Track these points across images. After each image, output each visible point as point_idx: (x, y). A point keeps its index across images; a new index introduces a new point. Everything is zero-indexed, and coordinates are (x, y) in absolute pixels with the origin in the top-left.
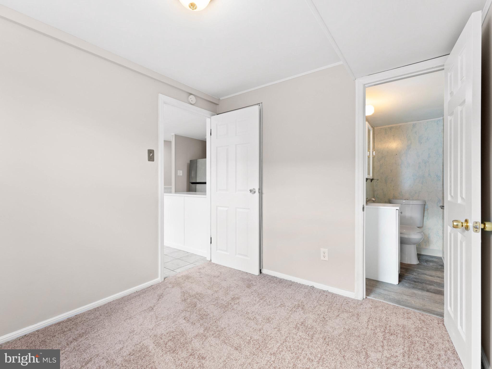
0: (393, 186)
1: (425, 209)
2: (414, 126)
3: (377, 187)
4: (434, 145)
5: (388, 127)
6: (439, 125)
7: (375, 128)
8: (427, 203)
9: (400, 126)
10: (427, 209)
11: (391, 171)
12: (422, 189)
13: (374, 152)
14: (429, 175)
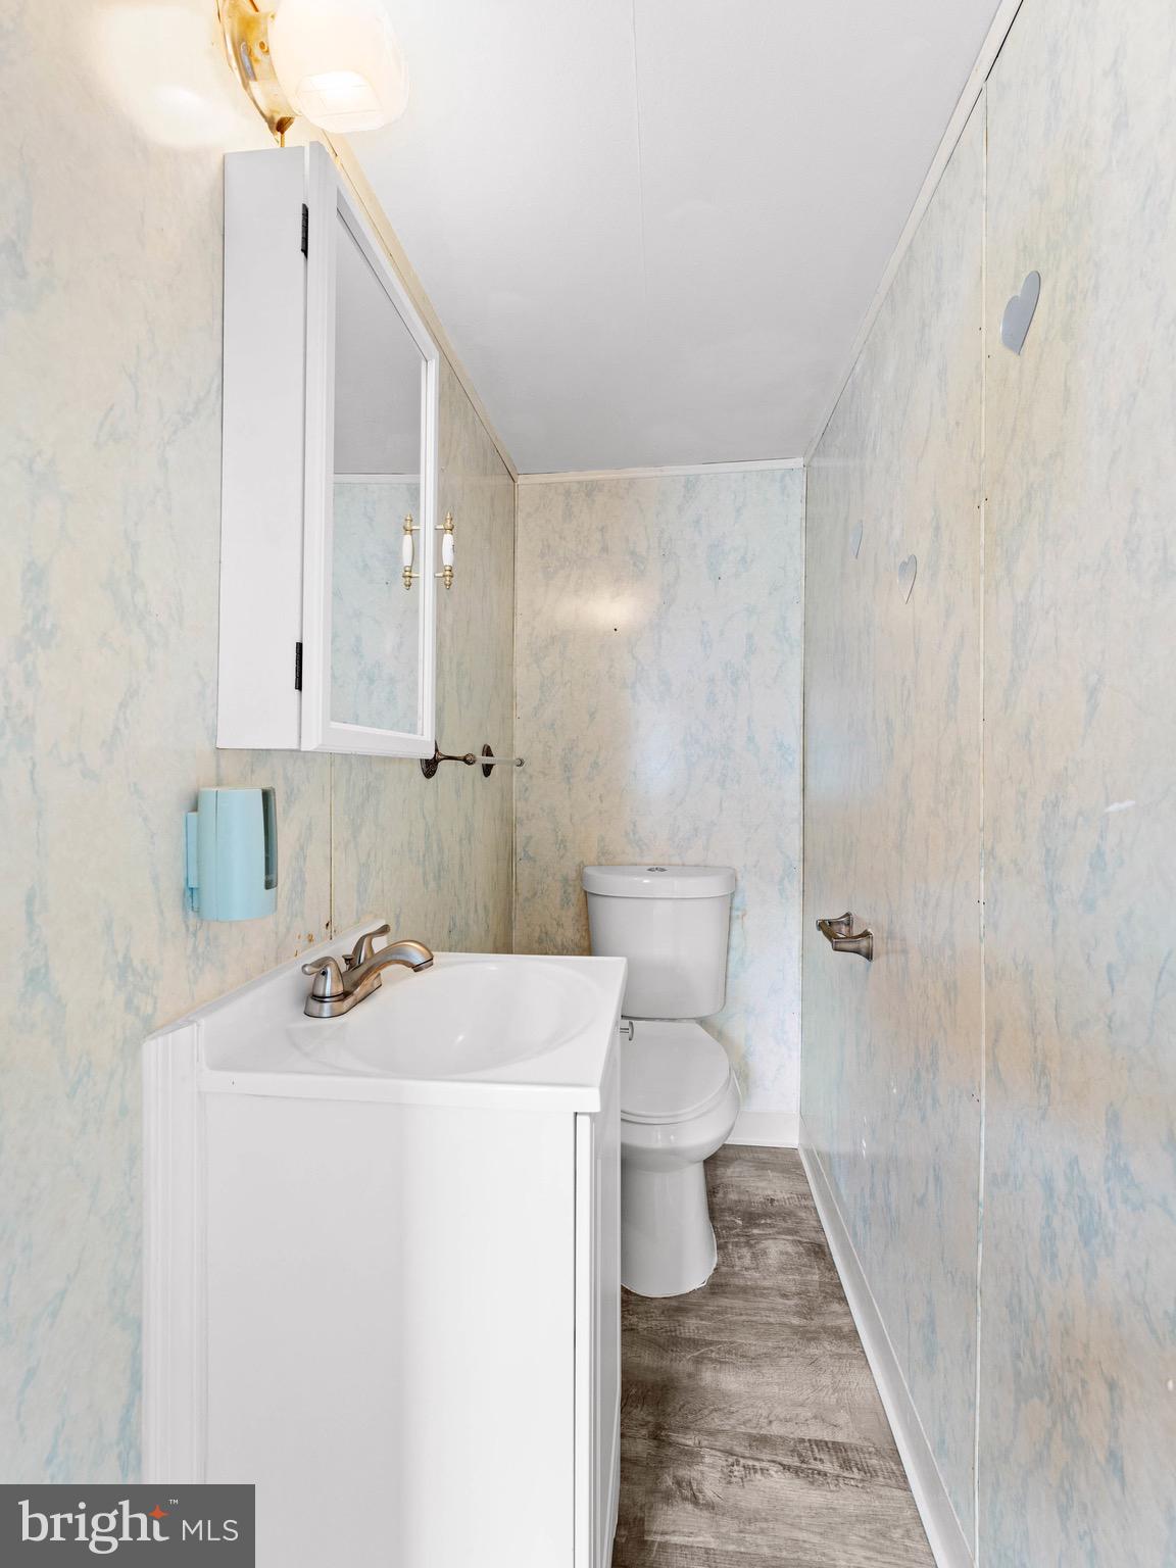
0: (600, 797)
1: (735, 913)
2: (690, 485)
3: (526, 800)
4: (770, 594)
5: (579, 482)
6: (788, 496)
7: (520, 480)
8: (742, 883)
9: (632, 482)
10: (740, 913)
11: (592, 715)
12: (721, 810)
13: (448, 539)
14: (751, 739)
